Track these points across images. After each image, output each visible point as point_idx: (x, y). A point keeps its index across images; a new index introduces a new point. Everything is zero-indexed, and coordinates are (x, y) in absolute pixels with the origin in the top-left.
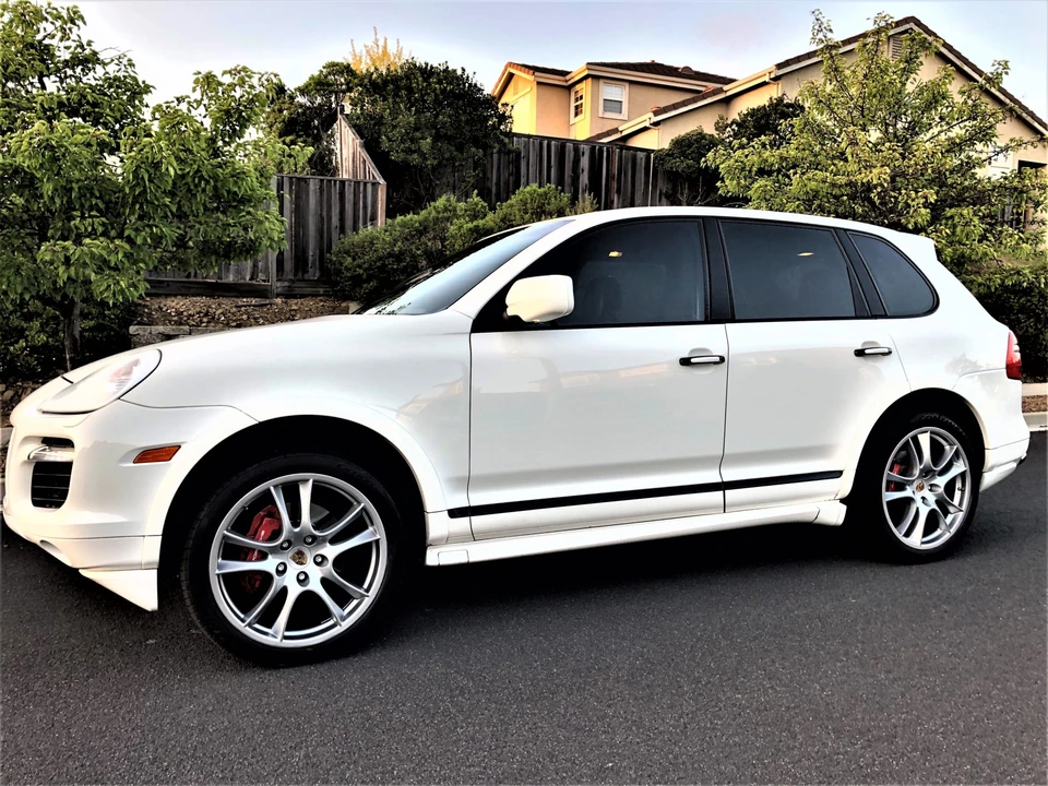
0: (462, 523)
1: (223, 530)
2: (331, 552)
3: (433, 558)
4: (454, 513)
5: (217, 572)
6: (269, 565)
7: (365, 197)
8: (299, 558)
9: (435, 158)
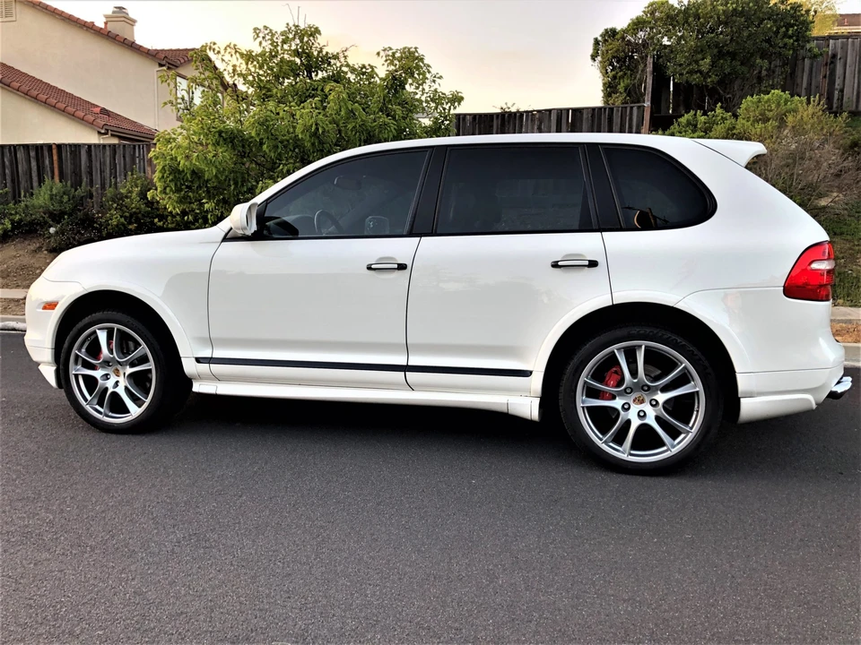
0: (204, 367)
1: (75, 351)
2: (129, 370)
3: (198, 387)
4: (198, 360)
5: (74, 372)
6: (98, 374)
7: (631, 119)
8: (117, 373)
9: (716, 75)
